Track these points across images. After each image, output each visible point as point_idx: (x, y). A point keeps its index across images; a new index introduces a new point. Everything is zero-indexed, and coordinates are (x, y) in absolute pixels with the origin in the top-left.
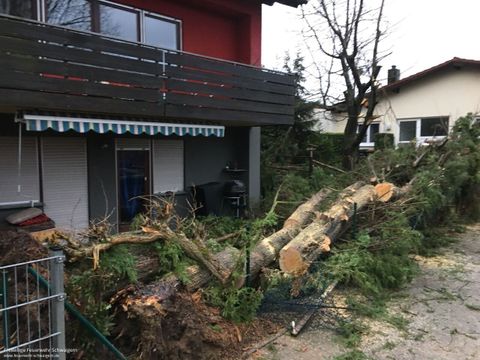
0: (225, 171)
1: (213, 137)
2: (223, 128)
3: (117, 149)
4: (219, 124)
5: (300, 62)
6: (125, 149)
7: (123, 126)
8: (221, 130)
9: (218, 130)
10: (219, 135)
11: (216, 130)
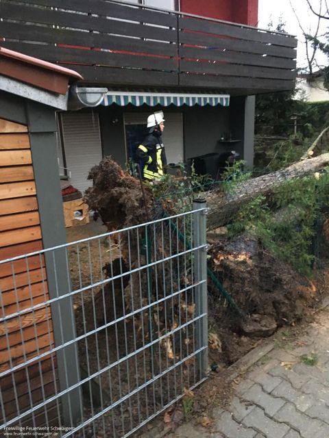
0: (220, 142)
1: (219, 106)
2: (228, 96)
3: (124, 124)
4: (224, 93)
5: (282, 28)
6: (132, 124)
7: (126, 98)
8: (226, 99)
9: (224, 99)
10: (224, 104)
11: (222, 99)
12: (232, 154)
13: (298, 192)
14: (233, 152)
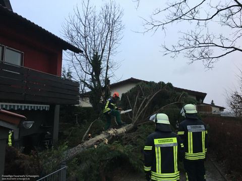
1: (44, 110)
2: (49, 106)
4: (47, 104)
9: (47, 107)
10: (47, 109)
11: (45, 107)
12: (47, 134)
13: (90, 155)
14: (48, 132)
